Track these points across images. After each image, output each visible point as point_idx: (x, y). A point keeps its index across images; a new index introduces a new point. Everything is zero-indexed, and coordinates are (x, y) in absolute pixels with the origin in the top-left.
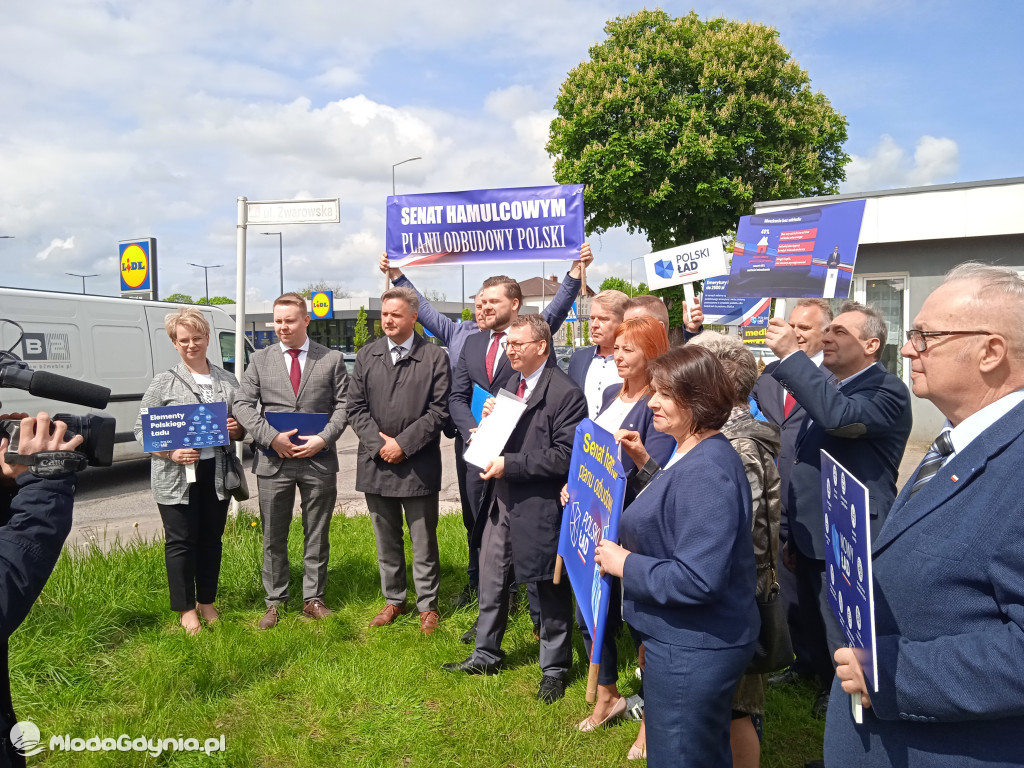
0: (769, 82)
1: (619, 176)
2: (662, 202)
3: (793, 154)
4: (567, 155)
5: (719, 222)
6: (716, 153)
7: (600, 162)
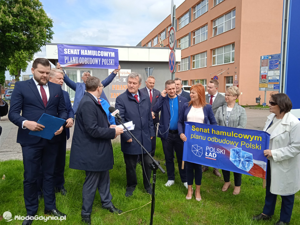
5: (13, 47)
6: (13, 23)
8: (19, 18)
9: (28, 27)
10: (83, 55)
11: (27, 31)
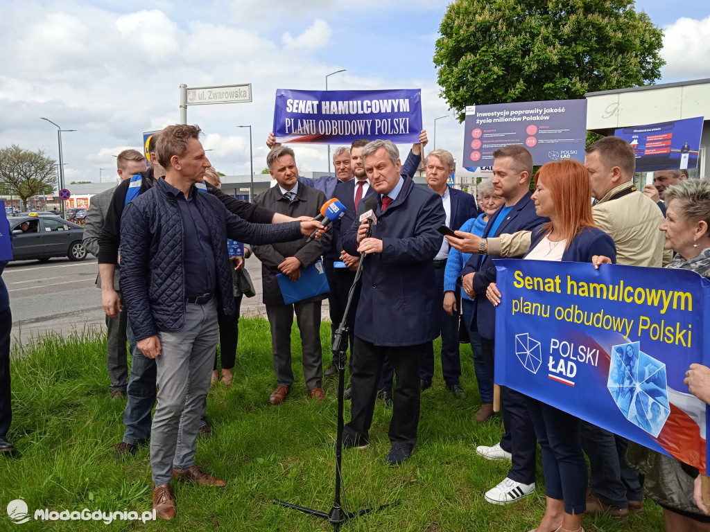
0: (602, 5)
1: (486, 78)
2: (518, 97)
3: (619, 59)
4: (449, 64)
6: (559, 59)
7: (472, 68)
8: (573, 45)
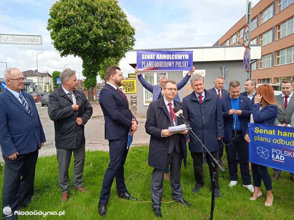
1: (74, 39)
2: (87, 48)
3: (123, 37)
4: (55, 31)
5: (103, 55)
6: (103, 35)
7: (67, 34)
8: (108, 30)
9: (115, 36)
10: (158, 59)
11: (114, 40)
